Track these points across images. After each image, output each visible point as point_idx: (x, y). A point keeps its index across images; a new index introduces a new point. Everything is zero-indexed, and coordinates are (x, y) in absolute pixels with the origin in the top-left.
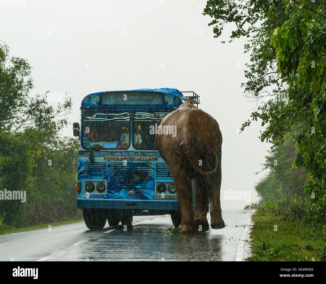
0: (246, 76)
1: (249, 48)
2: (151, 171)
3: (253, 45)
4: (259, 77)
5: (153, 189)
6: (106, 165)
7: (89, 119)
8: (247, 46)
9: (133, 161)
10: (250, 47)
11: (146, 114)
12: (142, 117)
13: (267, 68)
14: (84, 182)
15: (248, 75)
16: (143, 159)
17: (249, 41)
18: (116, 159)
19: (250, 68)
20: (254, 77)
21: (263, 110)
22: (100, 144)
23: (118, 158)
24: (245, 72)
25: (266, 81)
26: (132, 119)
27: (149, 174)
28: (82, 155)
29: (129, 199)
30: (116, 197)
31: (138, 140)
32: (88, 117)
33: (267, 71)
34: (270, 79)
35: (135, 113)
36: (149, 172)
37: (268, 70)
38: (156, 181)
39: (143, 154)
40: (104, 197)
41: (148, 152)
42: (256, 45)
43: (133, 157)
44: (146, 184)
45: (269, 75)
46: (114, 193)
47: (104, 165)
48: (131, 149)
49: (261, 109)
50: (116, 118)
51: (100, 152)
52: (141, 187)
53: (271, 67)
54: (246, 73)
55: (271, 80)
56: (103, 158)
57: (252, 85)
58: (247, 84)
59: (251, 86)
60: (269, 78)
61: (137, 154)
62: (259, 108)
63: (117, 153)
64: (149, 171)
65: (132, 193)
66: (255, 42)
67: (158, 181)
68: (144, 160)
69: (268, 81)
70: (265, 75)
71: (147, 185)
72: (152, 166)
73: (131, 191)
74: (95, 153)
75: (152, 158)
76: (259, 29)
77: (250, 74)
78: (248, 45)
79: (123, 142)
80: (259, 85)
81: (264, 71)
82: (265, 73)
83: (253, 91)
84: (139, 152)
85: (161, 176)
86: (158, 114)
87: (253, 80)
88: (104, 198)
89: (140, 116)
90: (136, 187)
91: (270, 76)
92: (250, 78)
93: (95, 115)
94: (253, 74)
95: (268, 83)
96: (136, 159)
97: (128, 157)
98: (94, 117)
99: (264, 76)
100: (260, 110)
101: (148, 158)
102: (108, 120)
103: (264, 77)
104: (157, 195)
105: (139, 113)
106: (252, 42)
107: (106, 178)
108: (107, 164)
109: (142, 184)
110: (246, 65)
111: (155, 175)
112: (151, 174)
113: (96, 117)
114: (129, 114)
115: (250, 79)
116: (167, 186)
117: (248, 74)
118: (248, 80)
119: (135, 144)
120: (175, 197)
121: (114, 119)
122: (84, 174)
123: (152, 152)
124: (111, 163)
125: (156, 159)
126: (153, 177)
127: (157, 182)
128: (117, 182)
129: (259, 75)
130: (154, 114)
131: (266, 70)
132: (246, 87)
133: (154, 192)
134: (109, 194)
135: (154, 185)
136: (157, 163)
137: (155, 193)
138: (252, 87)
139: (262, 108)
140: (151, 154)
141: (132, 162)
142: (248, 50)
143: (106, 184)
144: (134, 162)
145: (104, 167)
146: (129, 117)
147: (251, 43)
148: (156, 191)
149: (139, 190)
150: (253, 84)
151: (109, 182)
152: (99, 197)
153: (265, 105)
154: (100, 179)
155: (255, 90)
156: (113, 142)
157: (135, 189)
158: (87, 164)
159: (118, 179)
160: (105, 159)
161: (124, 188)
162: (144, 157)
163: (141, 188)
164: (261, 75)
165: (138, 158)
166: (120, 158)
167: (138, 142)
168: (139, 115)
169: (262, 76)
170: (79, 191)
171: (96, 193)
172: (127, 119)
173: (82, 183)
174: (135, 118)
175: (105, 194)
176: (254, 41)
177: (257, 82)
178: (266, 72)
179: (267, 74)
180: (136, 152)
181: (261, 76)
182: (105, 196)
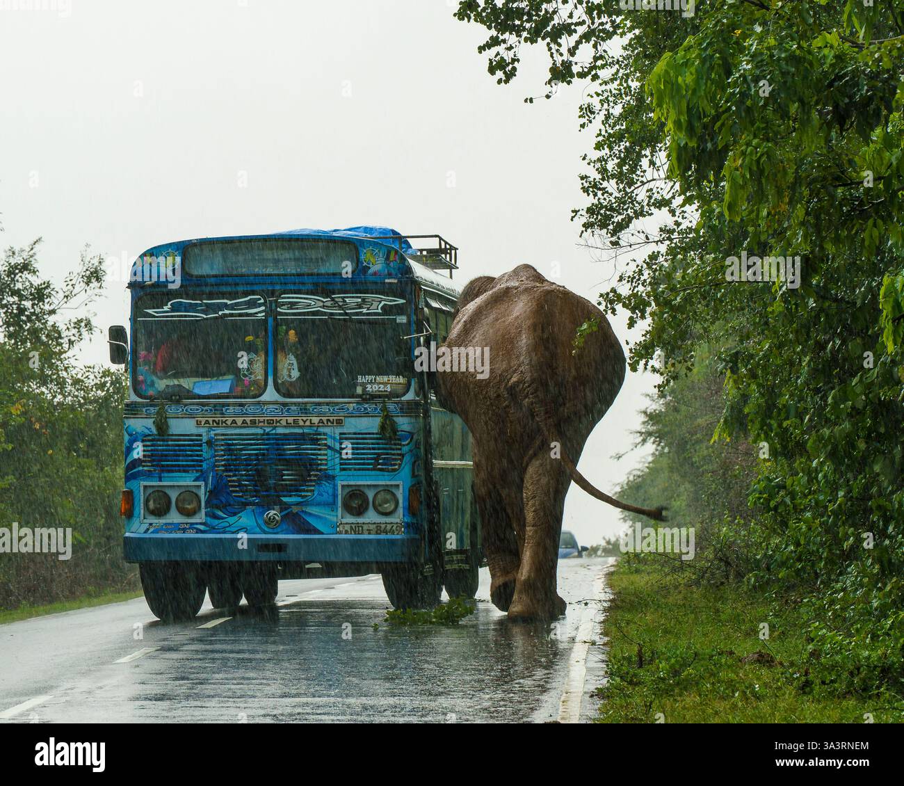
0: (585, 190)
1: (593, 116)
2: (326, 455)
3: (602, 105)
4: (620, 191)
5: (332, 505)
6: (201, 440)
7: (154, 317)
8: (587, 111)
9: (275, 428)
10: (594, 113)
11: (310, 299)
12: (297, 309)
13: (641, 166)
14: (142, 489)
15: (591, 188)
16: (305, 422)
17: (592, 97)
18: (229, 423)
19: (596, 167)
20: (607, 192)
21: (632, 282)
22: (187, 383)
23: (234, 422)
24: (582, 178)
25: (639, 204)
26: (271, 312)
27: (321, 464)
28: (135, 414)
29: (265, 532)
30: (227, 529)
31: (289, 370)
32: (150, 311)
33: (642, 174)
34: (650, 197)
35: (279, 297)
36: (321, 460)
37: (645, 171)
38: (339, 483)
39: (304, 410)
40: (195, 528)
41: (319, 404)
42: (612, 104)
43: (274, 418)
44: (313, 491)
45: (646, 187)
46: (223, 518)
47: (195, 441)
48: (270, 395)
49: (628, 281)
50: (227, 312)
51: (186, 405)
52: (299, 499)
53: (652, 163)
54: (584, 181)
55: (652, 201)
56: (192, 422)
57: (601, 215)
58: (587, 212)
59: (599, 217)
60: (648, 194)
61: (288, 411)
62: (621, 279)
63: (231, 408)
64: (320, 455)
65: (274, 518)
66: (607, 98)
67: (345, 483)
68: (307, 426)
69: (645, 204)
70: (636, 186)
71: (316, 493)
72: (329, 442)
73: (272, 512)
74: (172, 410)
75: (328, 420)
76: (618, 60)
77: (595, 183)
78: (589, 106)
79: (247, 378)
80: (620, 214)
81: (634, 176)
82: (638, 180)
83: (605, 230)
84: (295, 404)
85: (355, 469)
86: (343, 298)
87: (605, 199)
88: (197, 533)
89: (292, 305)
90: (285, 499)
91: (651, 190)
92: (595, 195)
93: (169, 303)
94: (605, 184)
95: (646, 208)
96: (284, 423)
97: (262, 419)
98: (166, 308)
99: (633, 188)
100: (624, 282)
101: (315, 420)
102: (205, 317)
103: (632, 192)
104: (344, 521)
105: (293, 298)
106: (601, 97)
107: (202, 476)
108: (205, 439)
109: (301, 491)
110: (584, 159)
111: (338, 467)
112: (326, 464)
113: (173, 310)
114: (262, 301)
115: (597, 198)
116: (370, 495)
117: (590, 183)
118: (589, 201)
119: (280, 382)
120: (394, 528)
121: (220, 313)
122: (141, 468)
123: (328, 404)
124: (216, 435)
125: (339, 422)
126: (330, 472)
127: (343, 486)
128: (232, 486)
129: (621, 186)
130: (333, 299)
131: (638, 173)
132: (584, 220)
133: (334, 513)
134: (210, 520)
135: (335, 496)
136: (341, 434)
137: (337, 516)
138: (600, 221)
139: (629, 277)
140: (325, 409)
141: (274, 432)
142: (590, 122)
143: (202, 493)
144: (280, 431)
145: (198, 445)
146: (263, 308)
147: (596, 102)
148: (340, 509)
149: (295, 509)
150: (602, 212)
151: (210, 486)
152: (184, 530)
153: (637, 270)
154: (187, 480)
155: (611, 227)
156: (221, 378)
157: (284, 507)
158: (150, 438)
159: (234, 478)
160: (198, 423)
161: (253, 504)
162: (305, 419)
163: (298, 504)
164: (624, 188)
165: (290, 420)
166: (239, 421)
167: (290, 376)
168: (290, 302)
169: (627, 189)
170: (129, 514)
171: (174, 517)
172: (256, 313)
173: (136, 492)
174: (279, 309)
175: (199, 521)
176: (606, 95)
177: (614, 205)
178: (640, 179)
179: (643, 183)
180: (284, 405)
181: (625, 190)
182: (202, 527)
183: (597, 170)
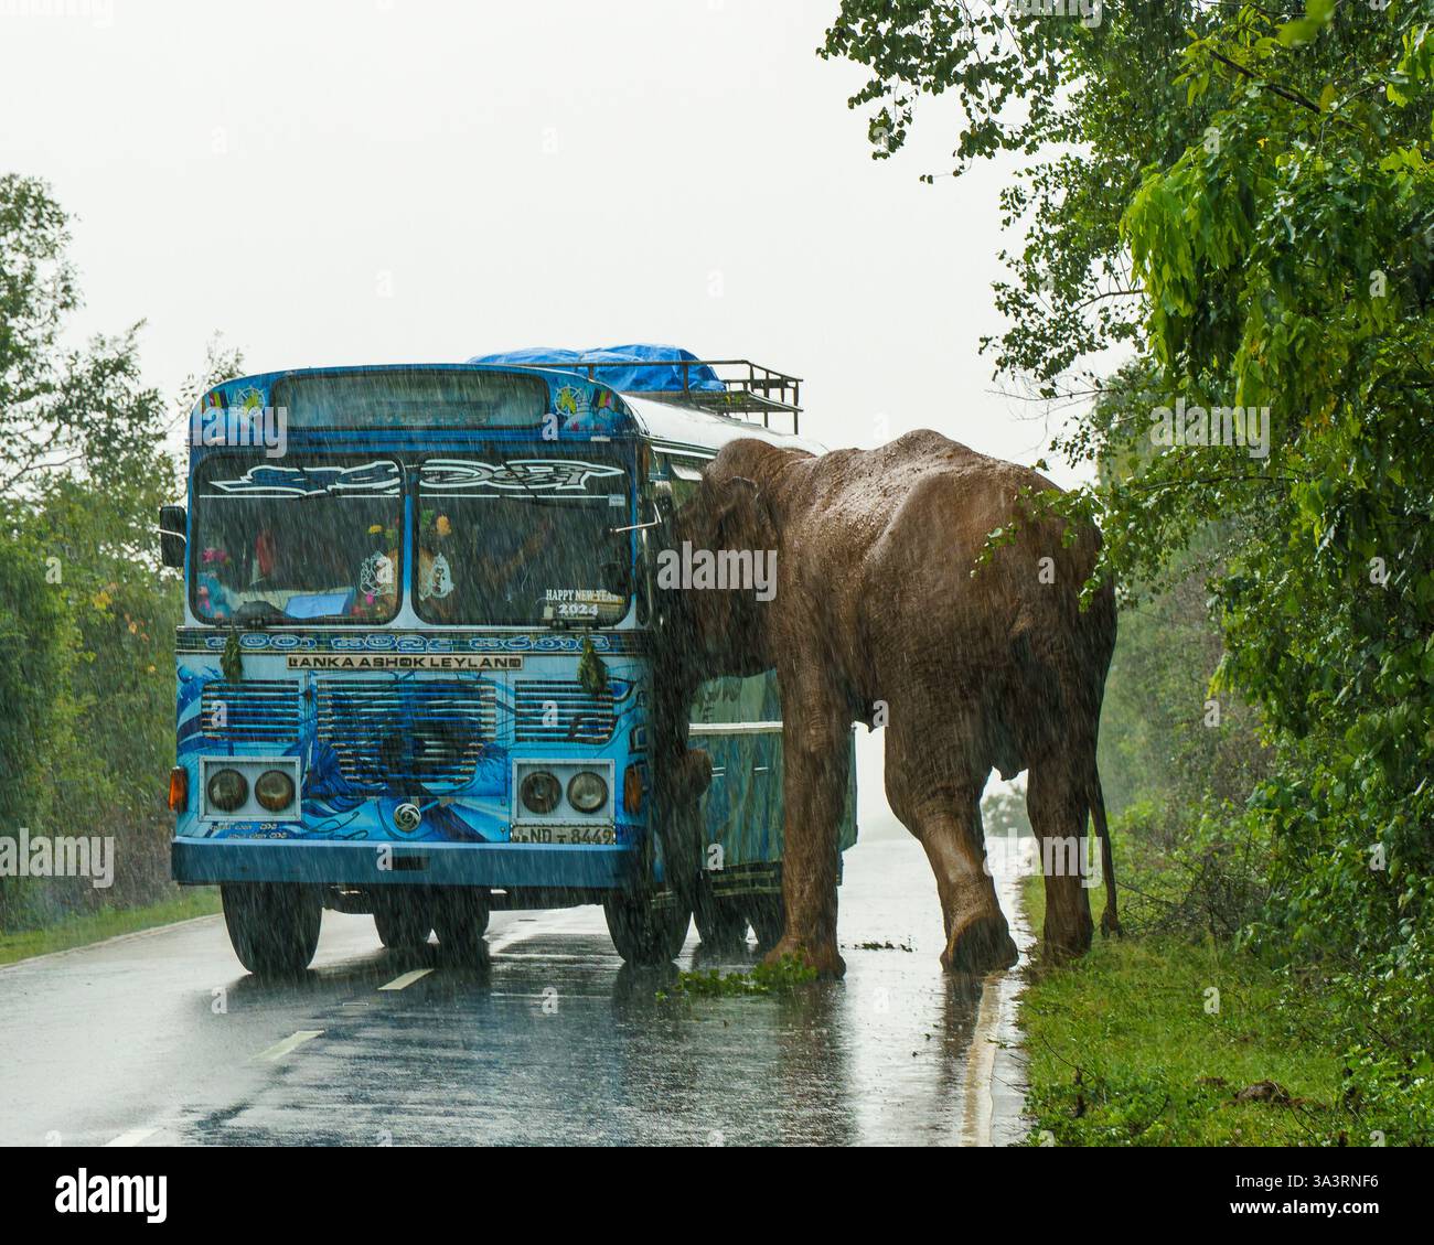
0: (1002, 306)
1: (1021, 207)
2: (494, 716)
3: (1037, 189)
4: (1057, 310)
5: (501, 795)
6: (296, 690)
7: (223, 492)
8: (1015, 199)
9: (412, 672)
10: (1024, 201)
11: (472, 467)
12: (452, 482)
13: (1090, 271)
14: (202, 766)
15: (1012, 303)
16: (460, 663)
17: (1020, 175)
18: (340, 663)
19: (1020, 271)
20: (1036, 311)
21: (1072, 451)
22: (275, 599)
23: (349, 662)
24: (997, 288)
25: (1087, 331)
26: (411, 487)
27: (485, 731)
28: (192, 648)
29: (397, 839)
30: (340, 832)
31: (437, 581)
32: (218, 484)
33: (1092, 284)
34: (1106, 319)
35: (422, 463)
36: (486, 724)
37: (1097, 280)
38: (515, 761)
39: (461, 643)
40: (286, 830)
41: (480, 634)
42: (1051, 188)
43: (412, 657)
44: (470, 773)
45: (1099, 304)
46: (332, 815)
47: (286, 692)
48: (406, 619)
49: (1066, 451)
50: (340, 486)
51: (273, 634)
52: (450, 786)
53: (1108, 267)
54: (1000, 293)
55: (1108, 326)
56: (283, 661)
57: (1027, 347)
58: (1004, 342)
59: (1023, 350)
60: (1103, 315)
61: (433, 645)
62: (1054, 445)
63: (343, 639)
64: (485, 716)
65: (410, 816)
66: (1044, 179)
67: (523, 761)
68: (464, 670)
69: (1096, 331)
70: (1082, 302)
71: (477, 776)
72: (499, 695)
73: (407, 807)
74: (251, 641)
75: (497, 661)
77: (1017, 296)
78: (1016, 191)
79: (371, 593)
80: (1056, 345)
81: (1079, 286)
82: (1084, 294)
83: (1032, 371)
84: (441, 634)
85: (540, 739)
86: (524, 466)
87: (1032, 322)
88: (288, 838)
89: (443, 476)
90: (428, 786)
91: (1106, 309)
92: (1018, 315)
93: (250, 472)
94: (1033, 298)
95: (1097, 338)
96: (427, 664)
97: (392, 658)
98: (244, 480)
99: (1076, 305)
100: (1058, 451)
101: (477, 660)
102: (305, 493)
103: (1077, 312)
104: (522, 821)
105: (441, 465)
106: (1034, 177)
107: (298, 748)
108: (302, 688)
109: (453, 773)
110: (1002, 257)
111: (512, 735)
112: (494, 731)
113: (254, 482)
114: (396, 469)
115: (1020, 319)
116: (564, 779)
117: (1010, 296)
118: (1008, 324)
119: (422, 598)
120: (600, 834)
121: (330, 488)
122: (200, 734)
123: (497, 635)
124: (320, 682)
125: (515, 664)
126: (500, 744)
127: (520, 767)
128: (343, 764)
129: (1059, 303)
130: (508, 468)
131: (1086, 282)
132: (999, 353)
133: (506, 809)
134: (310, 819)
135: (507, 781)
136: (517, 682)
137: (510, 813)
138: (1025, 355)
139: (1068, 444)
140: (492, 642)
141: (411, 678)
142: (1019, 215)
143: (296, 773)
144: (421, 676)
145: (292, 699)
146: (397, 481)
148: (514, 803)
149: (443, 802)
150: (1029, 341)
151: (309, 764)
152: (268, 833)
153: (1080, 434)
154: (271, 754)
155: (1041, 366)
156: (331, 591)
157: (426, 797)
158: (215, 686)
159: (348, 752)
160: (293, 663)
161: (379, 793)
162: (460, 657)
163: (451, 793)
164: (1064, 304)
165: (438, 659)
166: (357, 660)
167: (437, 589)
168: (441, 473)
169: (1068, 307)
170: (183, 806)
171: (253, 812)
172: (387, 489)
173: (192, 773)
174: (422, 483)
175: (293, 819)
177: (1048, 332)
178: (1089, 291)
179: (1093, 299)
180: (428, 635)
181: (1064, 309)
182: (296, 829)
183: (1021, 275)
